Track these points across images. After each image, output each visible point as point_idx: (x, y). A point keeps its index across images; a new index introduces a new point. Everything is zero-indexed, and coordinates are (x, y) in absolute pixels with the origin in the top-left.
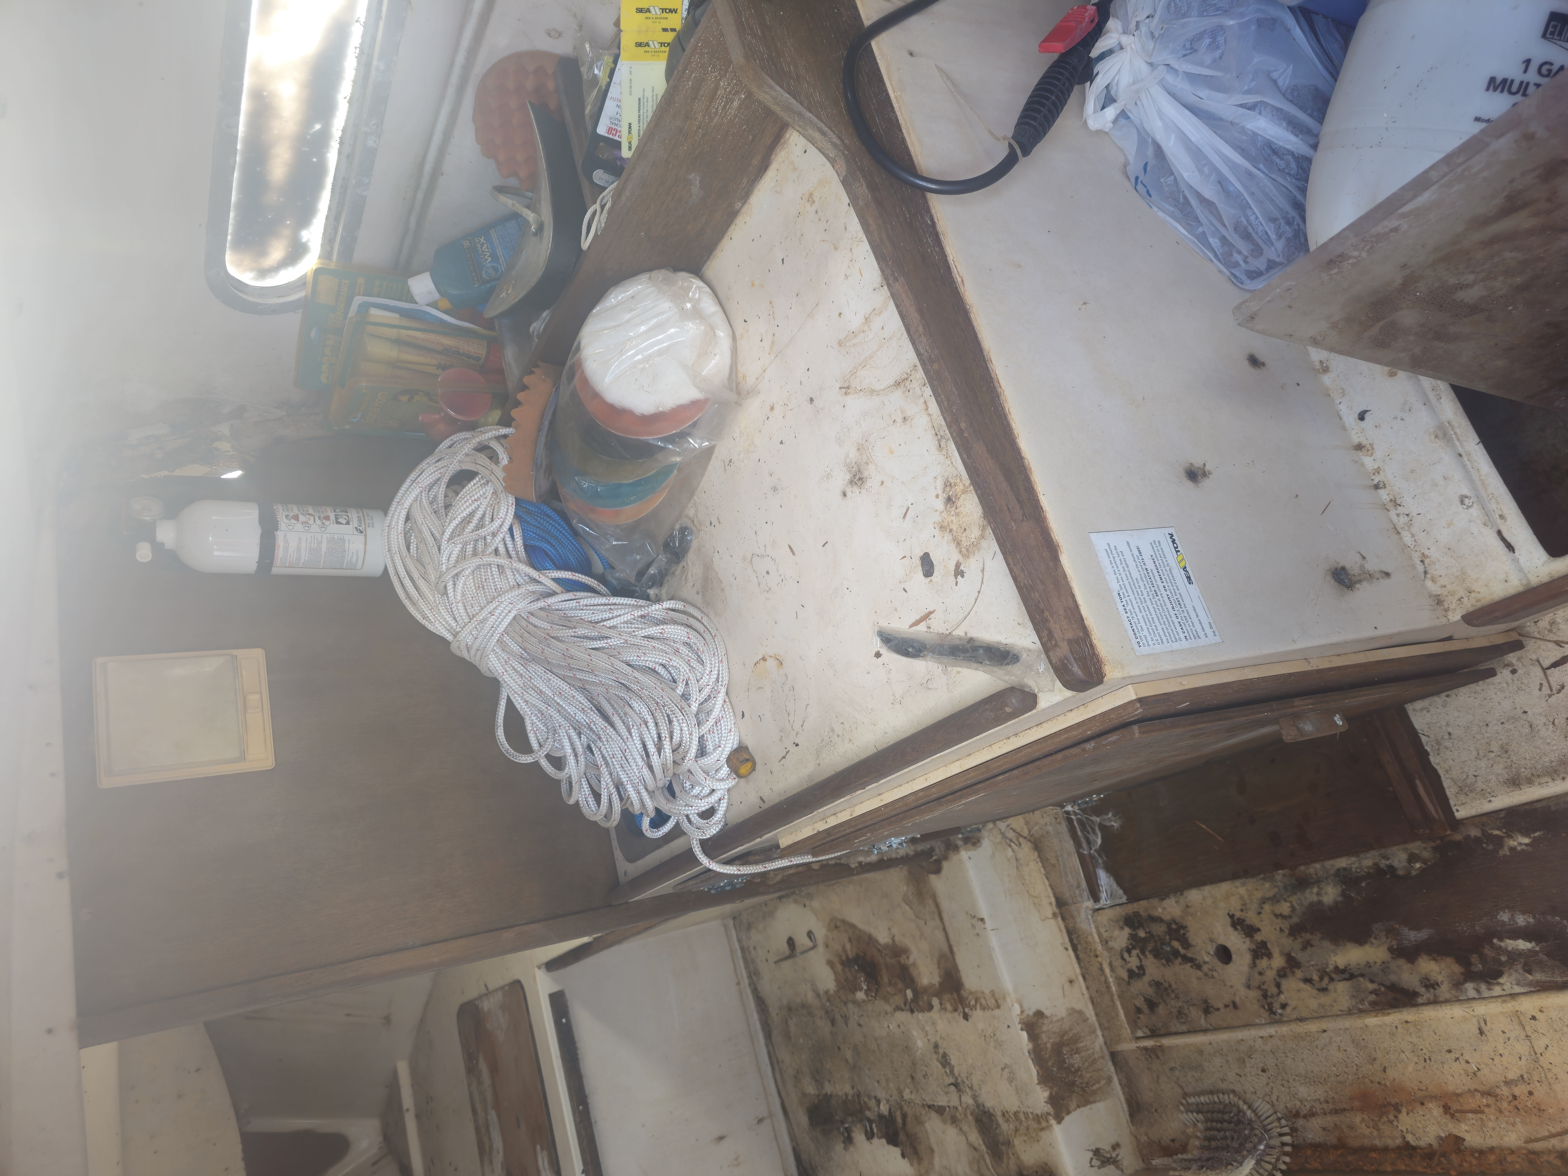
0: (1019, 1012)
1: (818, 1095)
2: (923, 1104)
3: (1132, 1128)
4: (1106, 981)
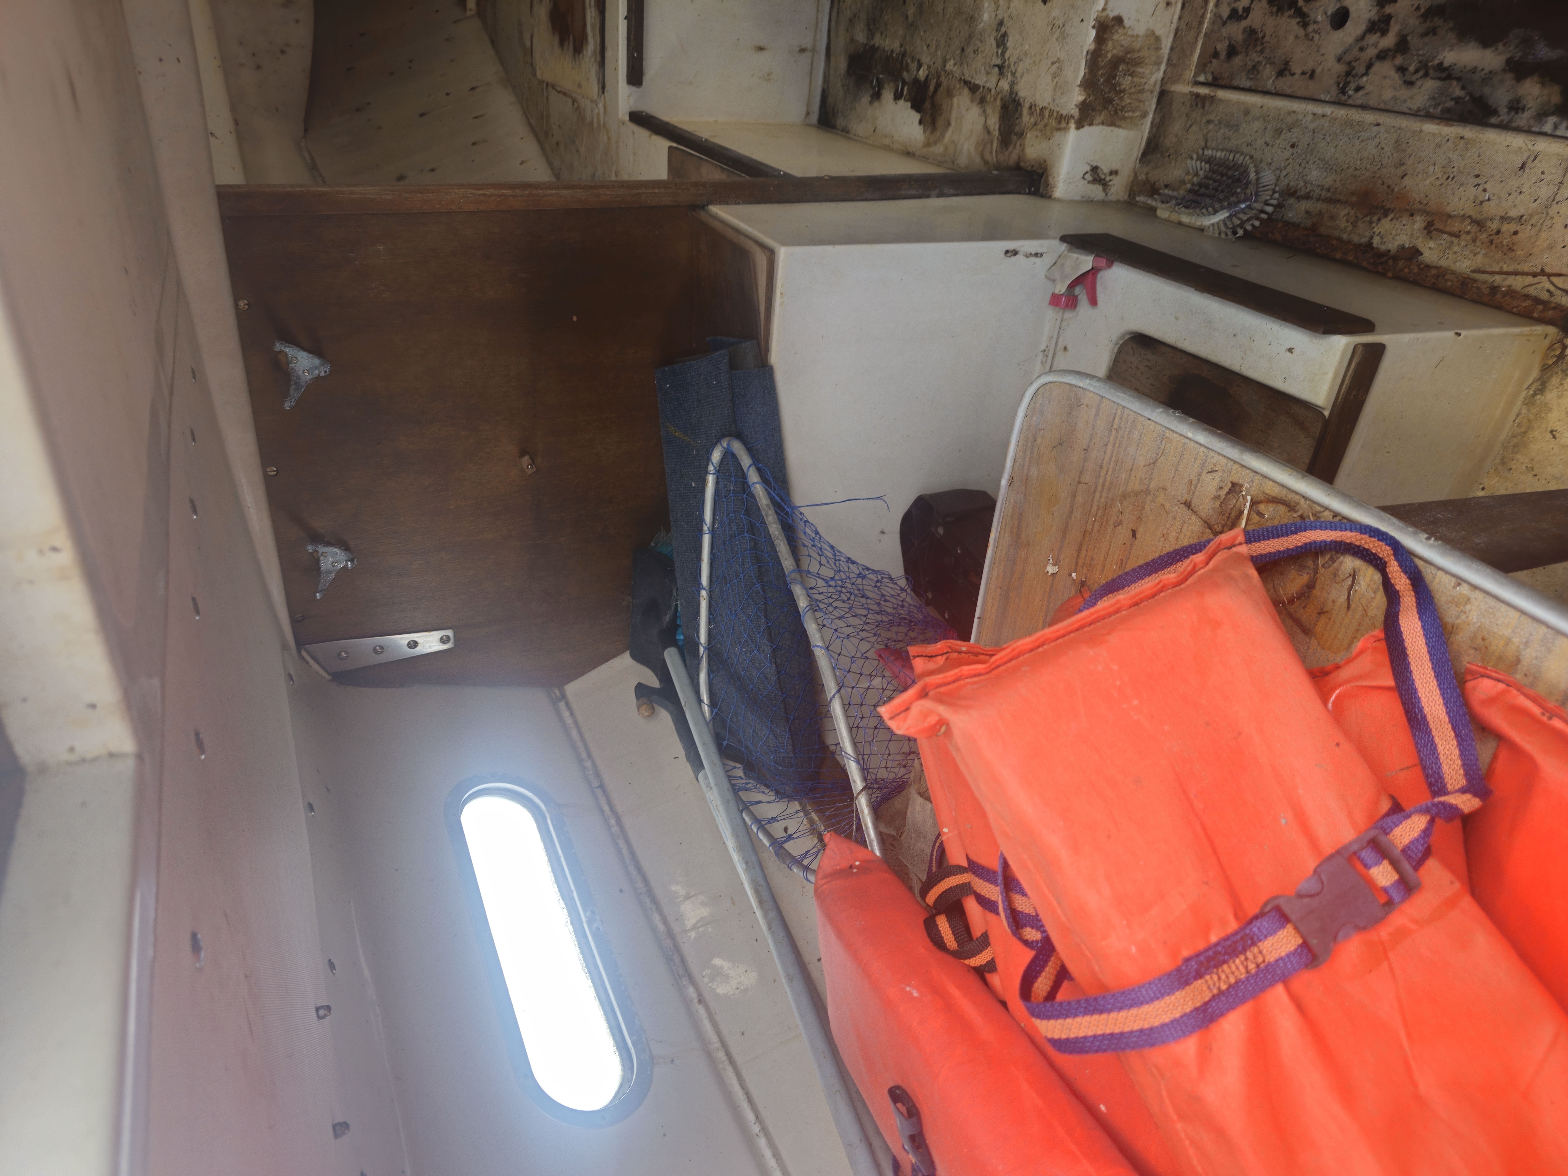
0: (1100, 9)
1: (866, 45)
2: (961, 79)
3: (1138, 165)
4: (1203, 17)
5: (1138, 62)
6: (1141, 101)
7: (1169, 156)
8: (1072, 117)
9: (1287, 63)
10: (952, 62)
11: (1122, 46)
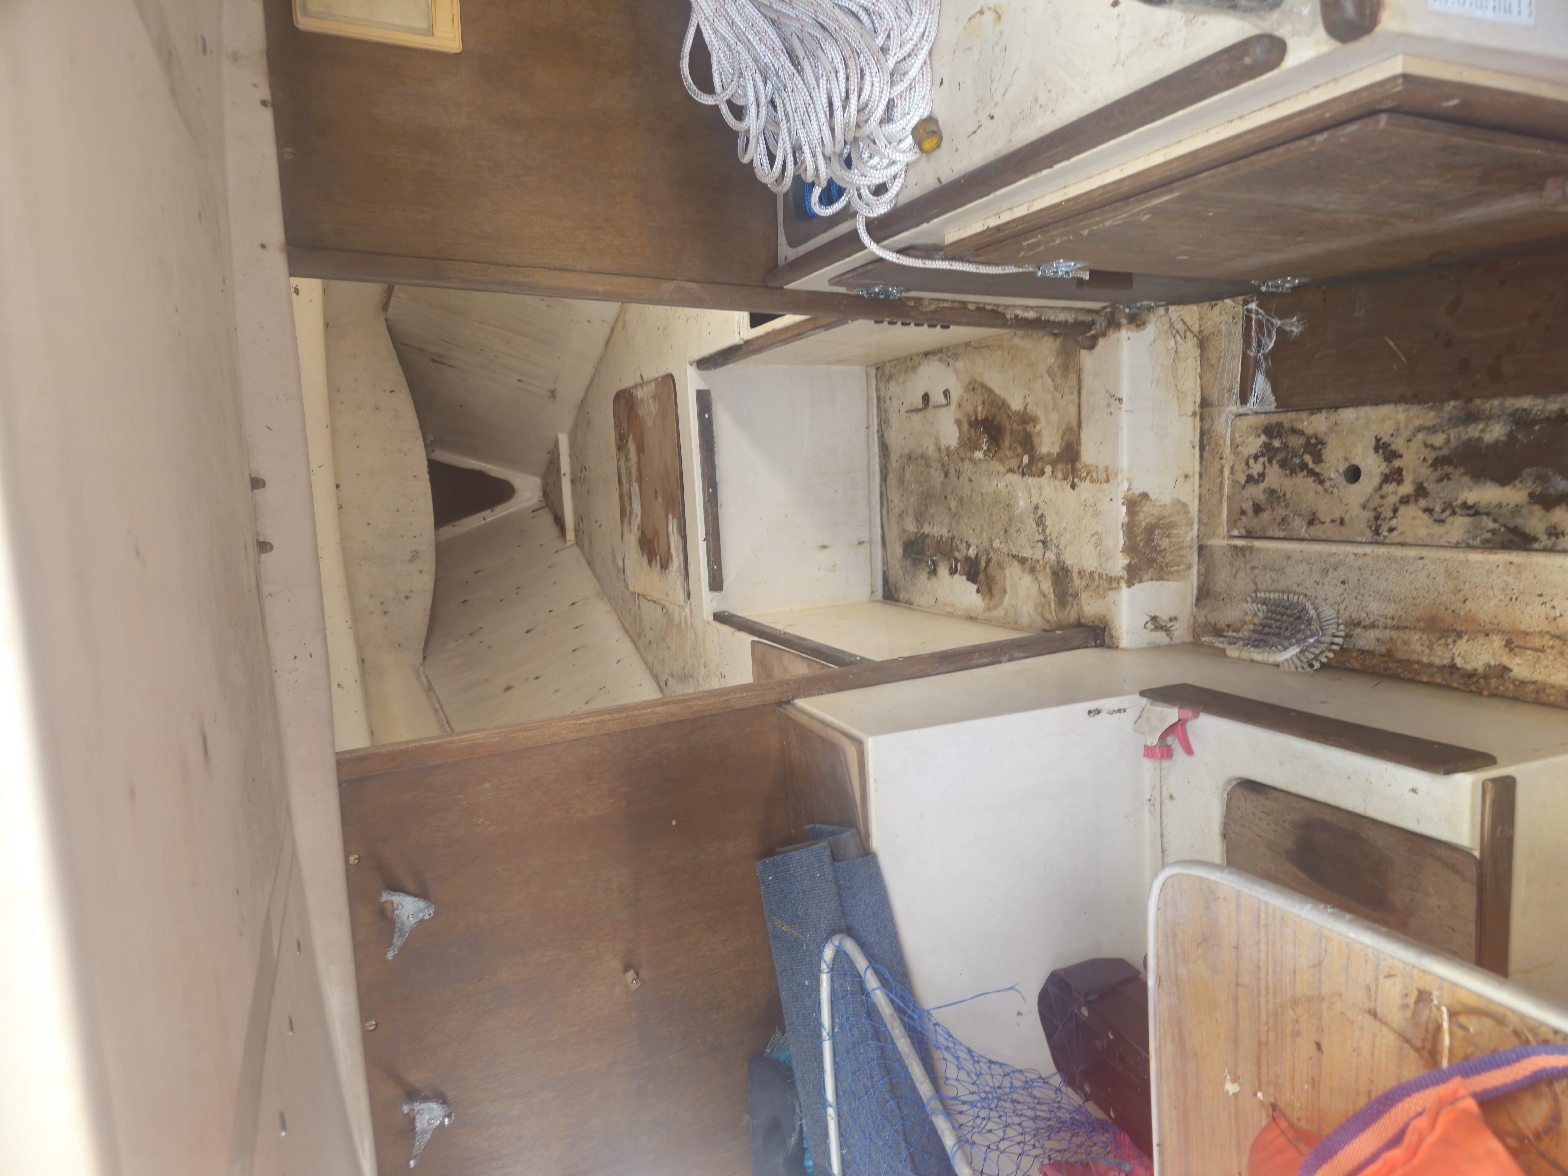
0: (1126, 489)
1: (917, 533)
2: (1009, 554)
3: (1194, 610)
4: (1222, 482)
5: (1172, 526)
6: (1182, 556)
7: (1223, 599)
8: (1121, 578)
9: (1314, 514)
10: (998, 541)
11: (1153, 515)
